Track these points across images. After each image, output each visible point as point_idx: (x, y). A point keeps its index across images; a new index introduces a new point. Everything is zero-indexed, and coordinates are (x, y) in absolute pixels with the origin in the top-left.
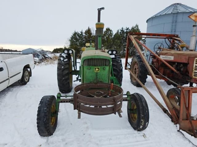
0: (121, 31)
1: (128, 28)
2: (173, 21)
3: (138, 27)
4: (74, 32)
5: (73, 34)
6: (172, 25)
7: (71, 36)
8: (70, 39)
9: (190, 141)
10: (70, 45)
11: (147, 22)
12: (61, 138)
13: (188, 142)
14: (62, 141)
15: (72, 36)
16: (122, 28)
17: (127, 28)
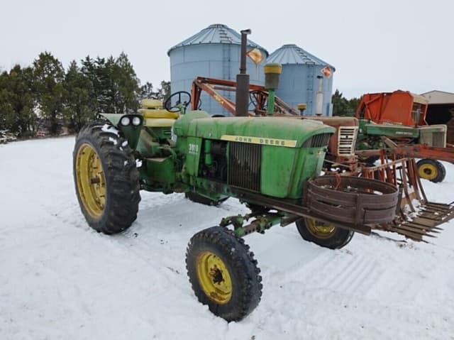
0: (85, 64)
1: (103, 60)
2: (224, 58)
3: (127, 60)
6: (224, 67)
9: (389, 239)
11: (169, 54)
13: (387, 241)
16: (88, 59)
17: (99, 59)
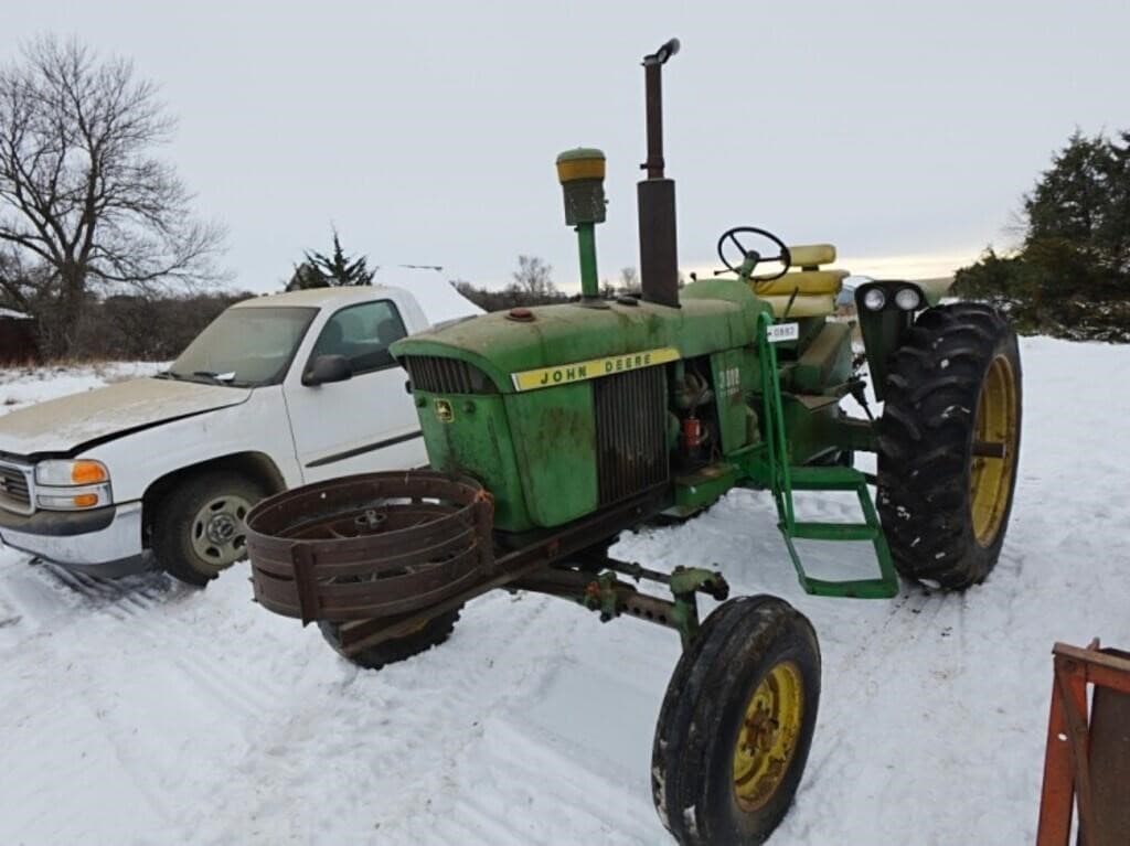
4: (1069, 146)
5: (1060, 163)
7: (1041, 180)
8: (1033, 197)
10: (1029, 241)
12: (392, 692)
14: (383, 704)
15: (1052, 177)
